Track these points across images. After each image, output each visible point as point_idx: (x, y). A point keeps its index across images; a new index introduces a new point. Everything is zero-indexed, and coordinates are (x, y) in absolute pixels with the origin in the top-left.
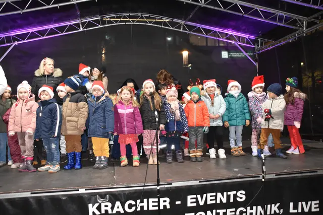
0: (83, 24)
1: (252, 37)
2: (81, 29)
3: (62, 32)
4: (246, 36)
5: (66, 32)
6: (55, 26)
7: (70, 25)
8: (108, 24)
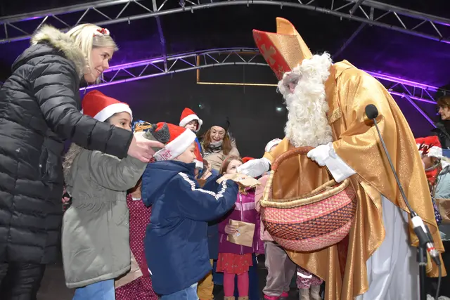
0: (169, 63)
1: (433, 88)
2: (166, 71)
3: (137, 76)
4: (423, 86)
5: (142, 75)
6: (127, 67)
7: (150, 65)
8: (208, 64)
